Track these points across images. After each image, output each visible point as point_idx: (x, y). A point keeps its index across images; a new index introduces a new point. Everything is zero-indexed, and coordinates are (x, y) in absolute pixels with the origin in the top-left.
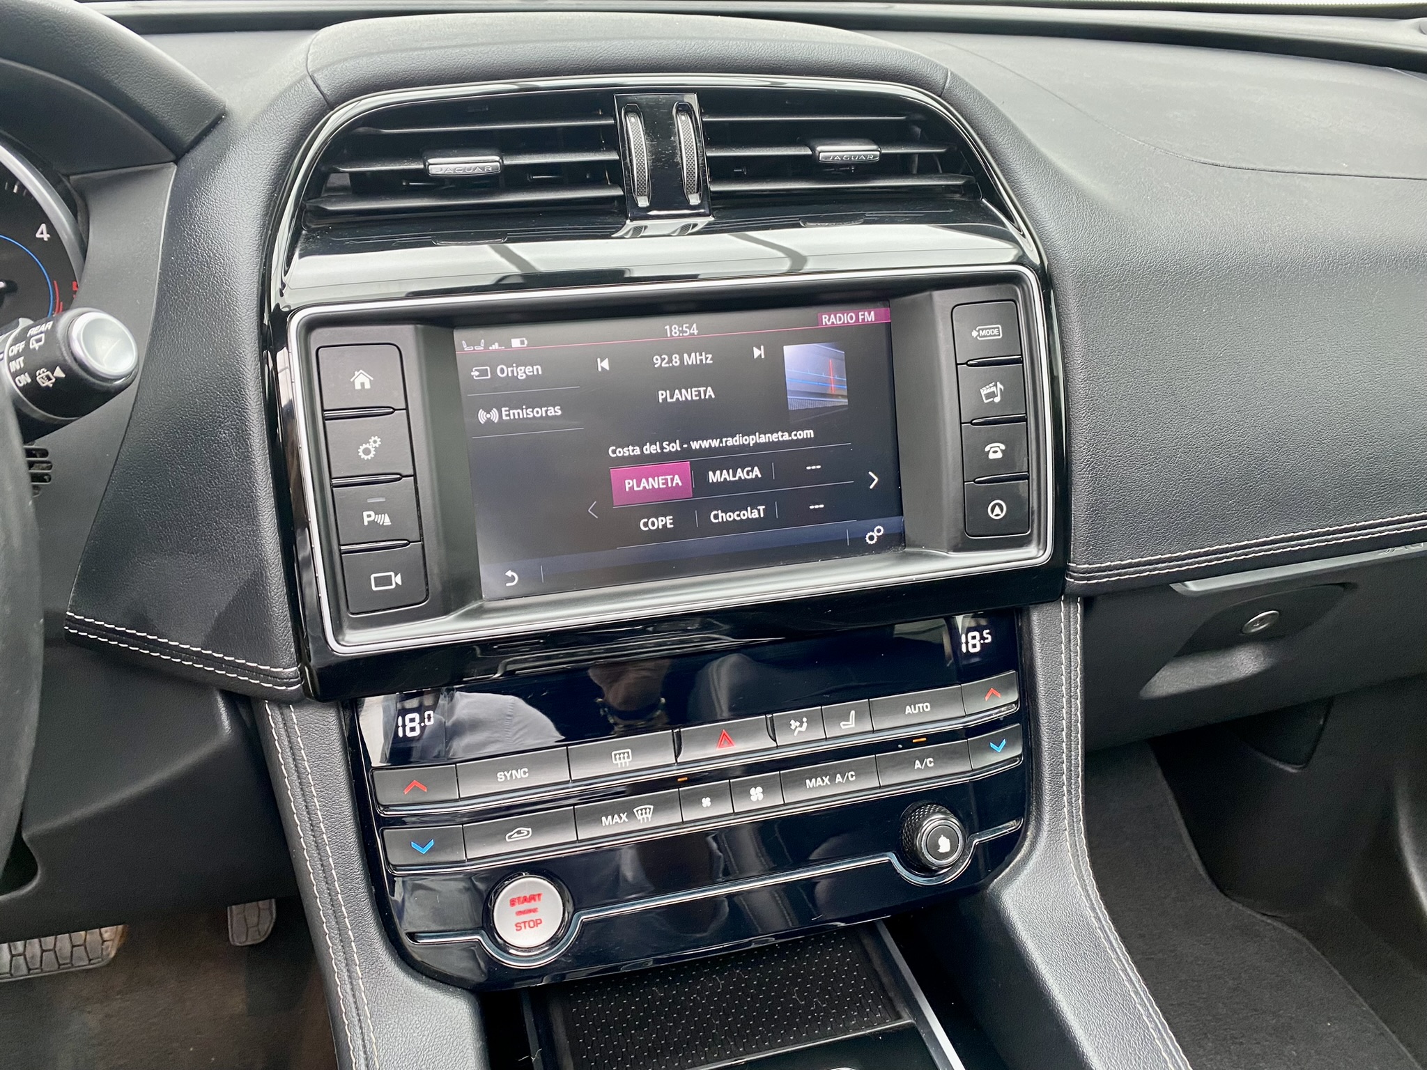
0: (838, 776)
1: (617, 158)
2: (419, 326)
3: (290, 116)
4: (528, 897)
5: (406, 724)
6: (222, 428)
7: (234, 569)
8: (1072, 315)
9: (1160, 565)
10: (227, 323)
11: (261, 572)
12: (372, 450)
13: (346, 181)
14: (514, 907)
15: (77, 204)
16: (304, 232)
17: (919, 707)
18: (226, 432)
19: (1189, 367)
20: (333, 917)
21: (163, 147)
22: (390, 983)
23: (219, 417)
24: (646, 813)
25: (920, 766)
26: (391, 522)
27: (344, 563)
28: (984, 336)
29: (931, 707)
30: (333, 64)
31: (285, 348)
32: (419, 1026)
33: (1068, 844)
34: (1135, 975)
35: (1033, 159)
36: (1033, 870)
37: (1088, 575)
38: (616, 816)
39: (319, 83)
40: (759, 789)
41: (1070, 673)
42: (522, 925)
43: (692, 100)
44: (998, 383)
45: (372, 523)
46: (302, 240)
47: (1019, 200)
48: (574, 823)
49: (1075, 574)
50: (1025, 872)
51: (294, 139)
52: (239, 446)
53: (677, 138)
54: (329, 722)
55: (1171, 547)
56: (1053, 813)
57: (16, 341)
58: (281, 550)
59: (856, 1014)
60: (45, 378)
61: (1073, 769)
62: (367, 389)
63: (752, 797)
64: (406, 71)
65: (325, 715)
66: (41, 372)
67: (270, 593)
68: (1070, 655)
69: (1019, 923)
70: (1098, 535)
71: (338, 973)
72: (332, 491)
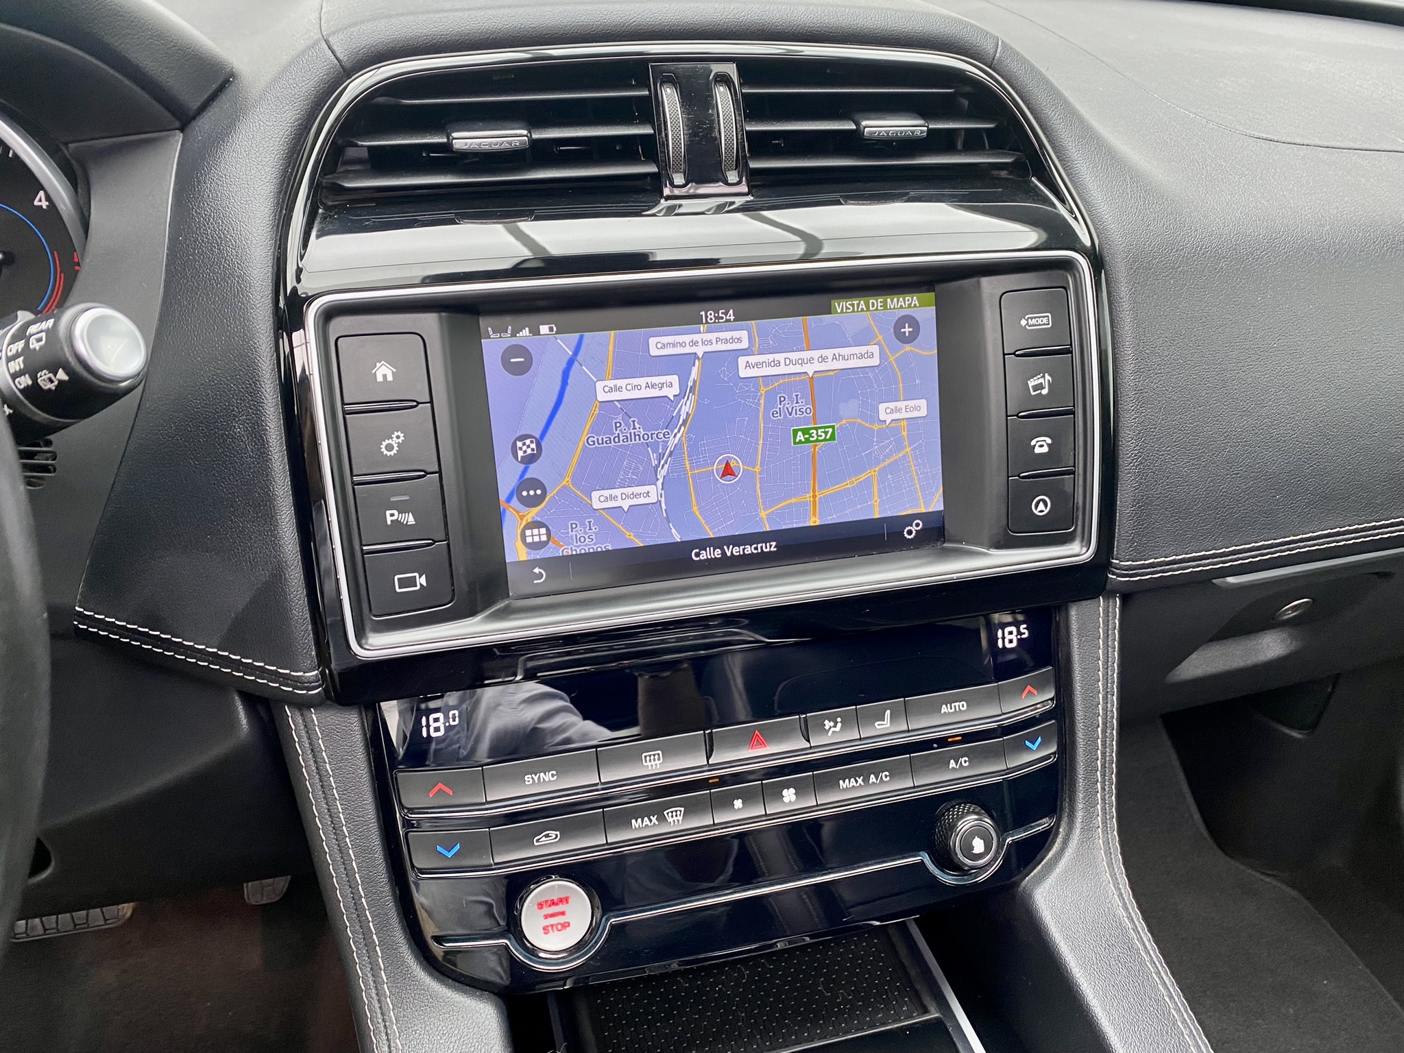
0: (872, 776)
1: (652, 131)
2: (443, 314)
3: (303, 84)
4: (556, 900)
5: (431, 724)
6: (236, 422)
7: (251, 570)
8: (1124, 303)
9: (1203, 562)
10: (240, 310)
11: (280, 574)
12: (395, 445)
14: (540, 911)
15: (76, 175)
16: (320, 211)
17: (955, 706)
18: (241, 426)
19: (1242, 358)
20: (357, 921)
21: (167, 113)
22: (416, 988)
23: (233, 410)
24: (676, 816)
25: (955, 766)
26: (415, 521)
27: (367, 564)
28: (1033, 325)
29: (968, 706)
30: (350, 26)
31: (302, 330)
32: (445, 1032)
33: (1101, 841)
34: (1169, 979)
35: (1086, 136)
36: (1065, 869)
37: (1131, 572)
38: (646, 819)
39: (335, 48)
40: (792, 791)
41: (1107, 668)
42: (550, 928)
43: (731, 70)
44: (1046, 374)
45: (396, 522)
46: (319, 219)
47: (1070, 179)
48: (603, 826)
49: (1118, 571)
50: (1057, 870)
51: (308, 109)
52: (255, 442)
53: (715, 110)
54: (351, 723)
55: (1216, 543)
56: (1086, 810)
57: (14, 340)
58: (300, 551)
59: (882, 1006)
60: (47, 380)
61: (1107, 765)
62: (389, 381)
63: (784, 799)
64: (428, 36)
65: (346, 716)
66: (43, 374)
67: (289, 595)
68: (1108, 650)
69: (1052, 924)
70: (1143, 531)
71: (362, 977)
72: (353, 488)
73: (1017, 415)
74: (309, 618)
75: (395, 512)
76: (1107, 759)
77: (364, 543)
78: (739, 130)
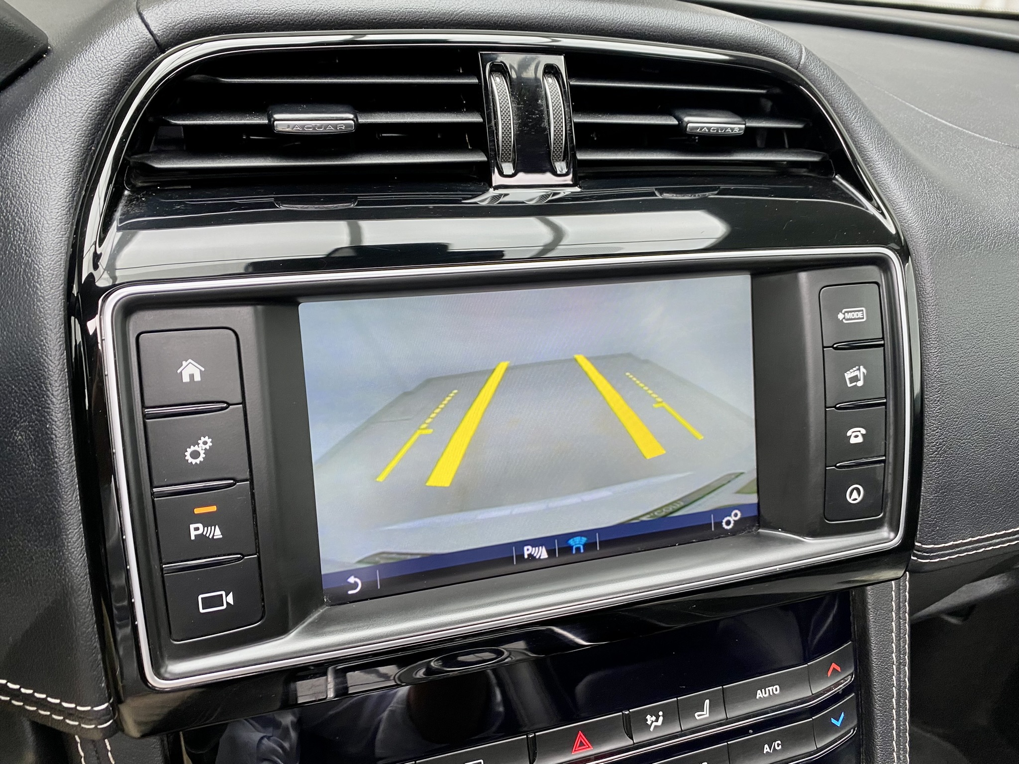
1: (481, 120)
2: (259, 307)
8: (930, 299)
12: (202, 452)
13: (179, 135)
16: (126, 193)
17: (769, 690)
25: (768, 750)
28: (850, 319)
29: (780, 689)
37: (933, 554)
39: (148, 21)
43: (559, 61)
45: (201, 538)
46: (124, 202)
49: (919, 553)
51: (117, 83)
53: (545, 101)
61: (900, 733)
62: (197, 381)
64: (250, 14)
68: (900, 622)
70: (944, 516)
72: (153, 501)
73: (835, 407)
74: (98, 647)
76: (901, 727)
77: (163, 560)
78: (567, 122)
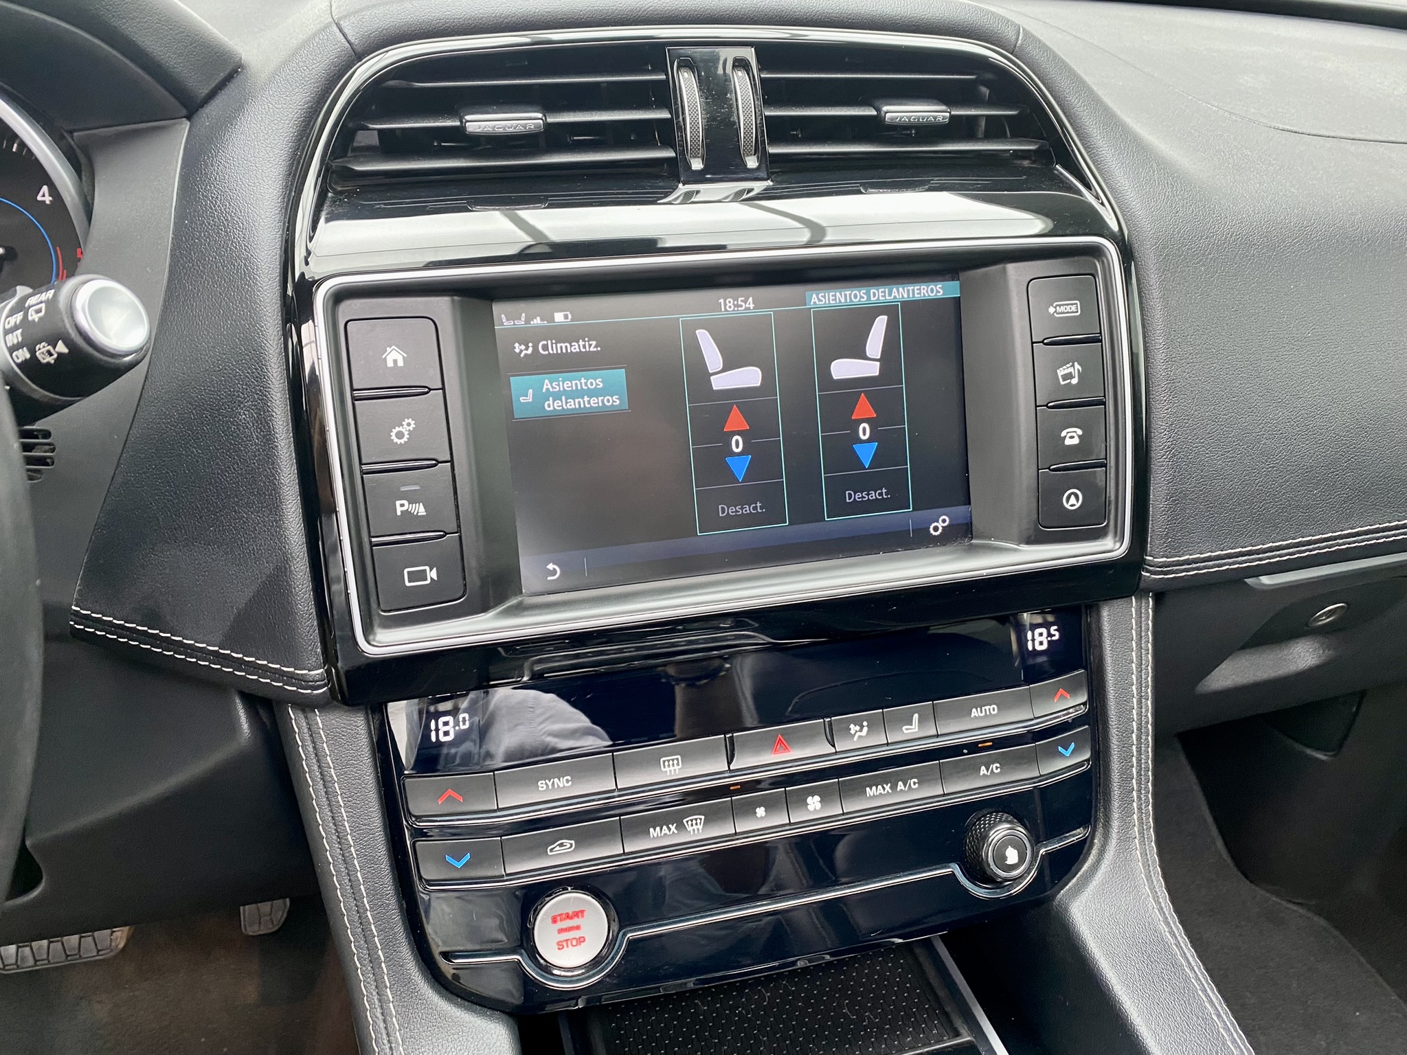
0: (900, 783)
1: (669, 116)
2: (456, 298)
3: (314, 66)
4: (571, 914)
5: (440, 728)
6: (242, 409)
7: (255, 563)
8: (1154, 291)
9: (1240, 559)
10: (246, 293)
11: (285, 566)
12: (406, 433)
13: (374, 140)
14: (554, 925)
15: (81, 162)
16: (330, 195)
17: (985, 710)
18: (246, 413)
19: (1276, 348)
20: (361, 936)
21: (173, 100)
22: (423, 1007)
23: (239, 396)
24: (696, 824)
25: (985, 772)
26: (426, 511)
27: (375, 557)
28: (1062, 313)
29: (998, 709)
30: (361, 10)
31: (311, 321)
32: (454, 1053)
33: (1138, 852)
34: (1216, 997)
35: (1110, 123)
36: (1102, 881)
37: (1166, 569)
38: (665, 827)
39: (346, 31)
40: (817, 798)
41: (1141, 671)
42: (565, 944)
43: (750, 54)
44: (1076, 363)
45: (406, 513)
46: (328, 203)
47: (1096, 166)
48: (620, 835)
49: (1152, 568)
50: (1094, 882)
51: (318, 91)
52: (260, 428)
53: (734, 94)
54: (356, 725)
55: (1253, 539)
56: (1122, 819)
57: (13, 312)
58: (306, 543)
59: (911, 1029)
60: (45, 354)
61: (1143, 773)
62: (401, 367)
63: (809, 807)
64: (440, 19)
65: (352, 719)
66: (41, 347)
67: (295, 588)
68: (1141, 653)
69: (1091, 939)
70: (1177, 526)
71: (367, 996)
72: (362, 478)
73: (1046, 406)
74: (315, 613)
75: (405, 502)
76: (1143, 766)
77: (372, 534)
78: (757, 115)
